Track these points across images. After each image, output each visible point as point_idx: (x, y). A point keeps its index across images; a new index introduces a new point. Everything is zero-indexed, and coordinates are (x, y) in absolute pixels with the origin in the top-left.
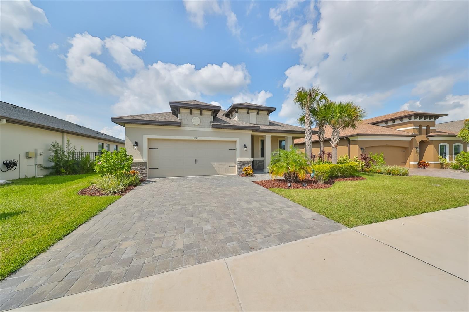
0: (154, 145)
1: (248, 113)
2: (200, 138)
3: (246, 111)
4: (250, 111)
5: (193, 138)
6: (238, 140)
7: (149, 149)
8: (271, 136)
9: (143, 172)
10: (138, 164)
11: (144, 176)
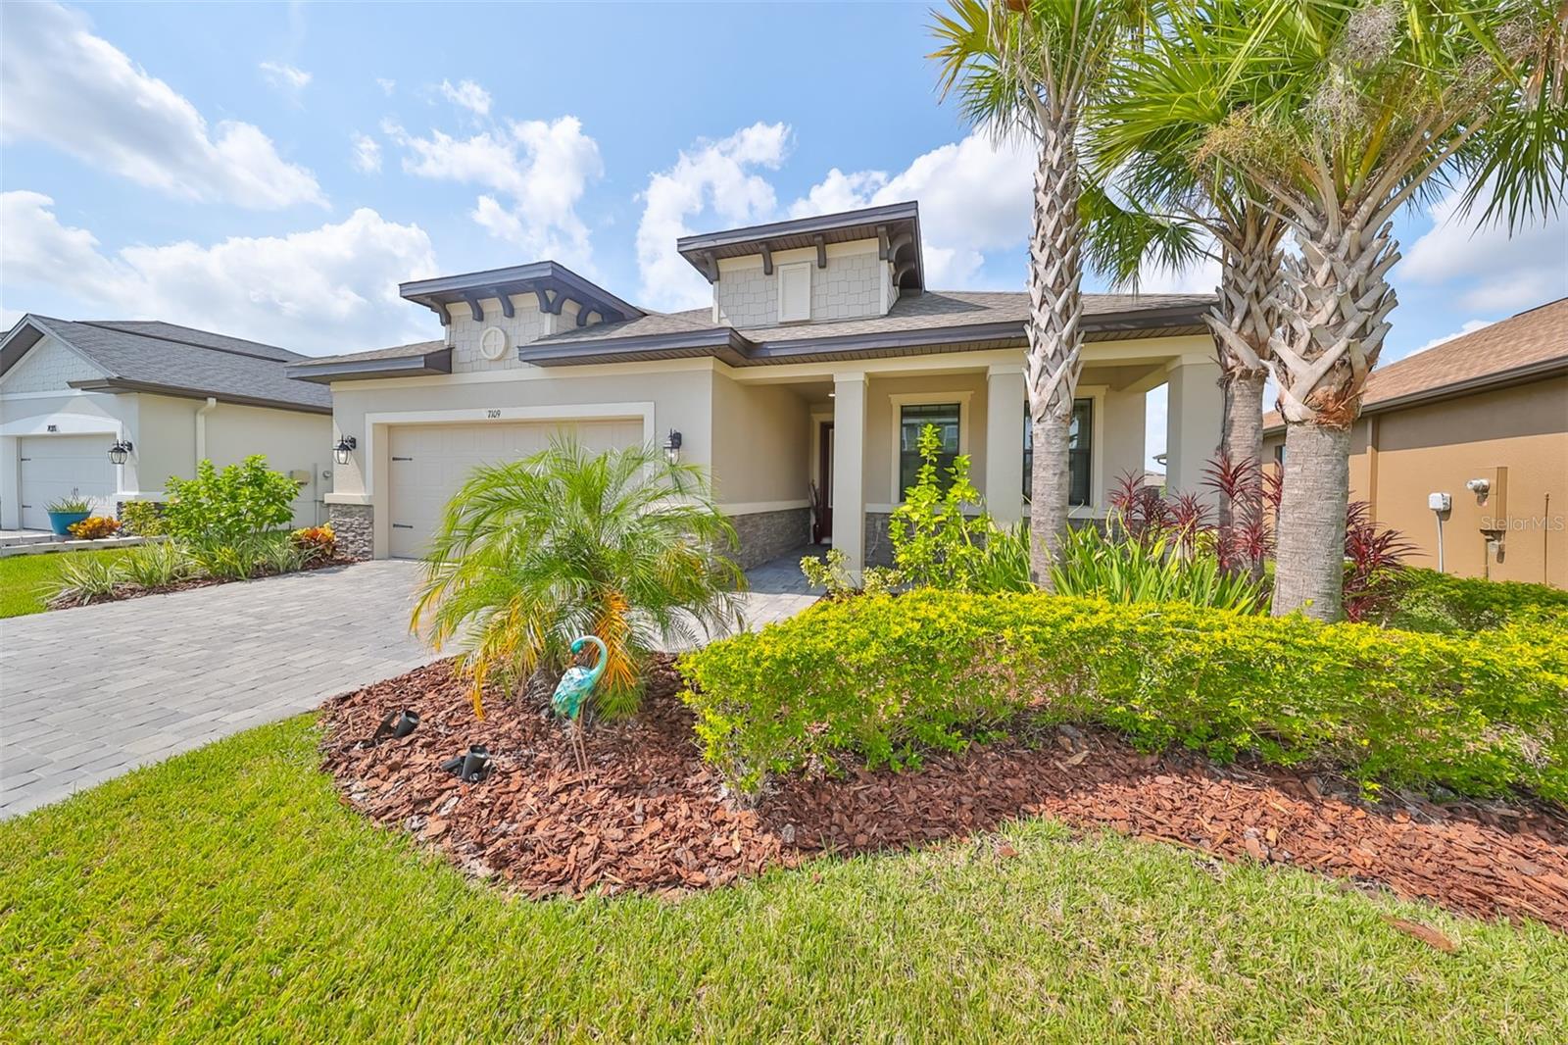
0: (406, 446)
1: (769, 270)
2: (507, 414)
3: (757, 262)
4: (779, 258)
5: (482, 415)
6: (644, 409)
7: (394, 459)
8: (862, 377)
9: (365, 536)
10: (354, 509)
11: (366, 549)
